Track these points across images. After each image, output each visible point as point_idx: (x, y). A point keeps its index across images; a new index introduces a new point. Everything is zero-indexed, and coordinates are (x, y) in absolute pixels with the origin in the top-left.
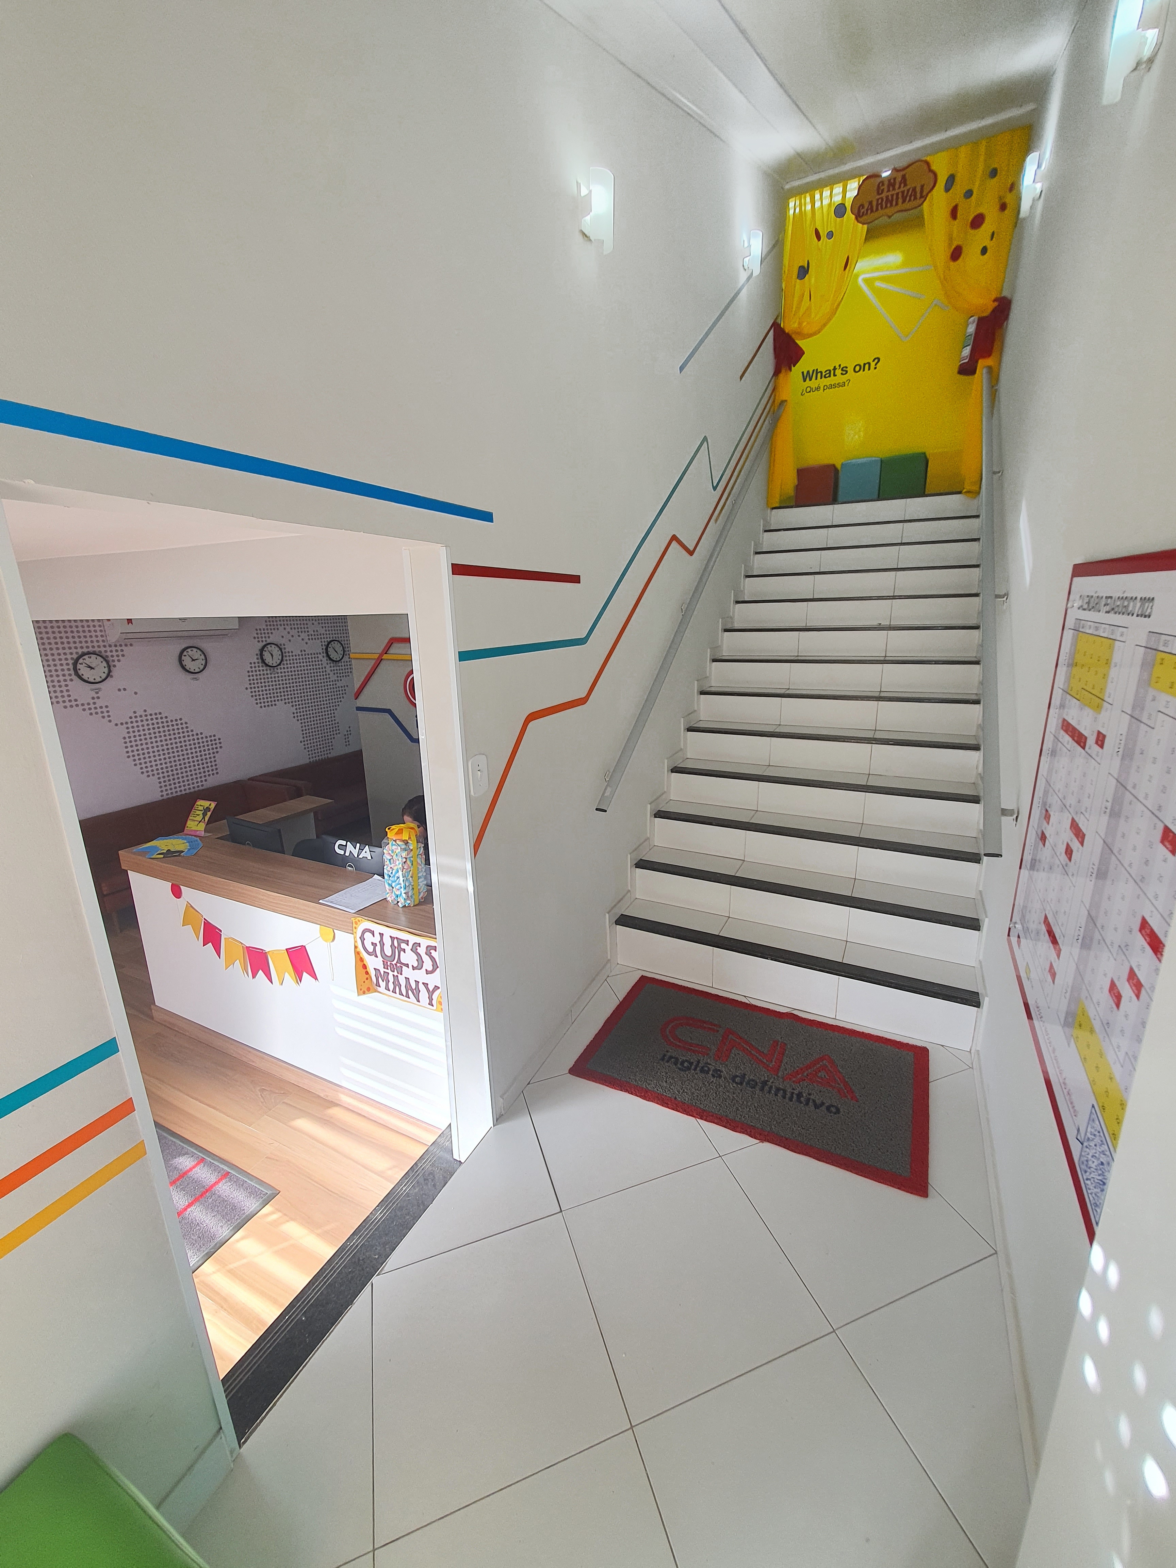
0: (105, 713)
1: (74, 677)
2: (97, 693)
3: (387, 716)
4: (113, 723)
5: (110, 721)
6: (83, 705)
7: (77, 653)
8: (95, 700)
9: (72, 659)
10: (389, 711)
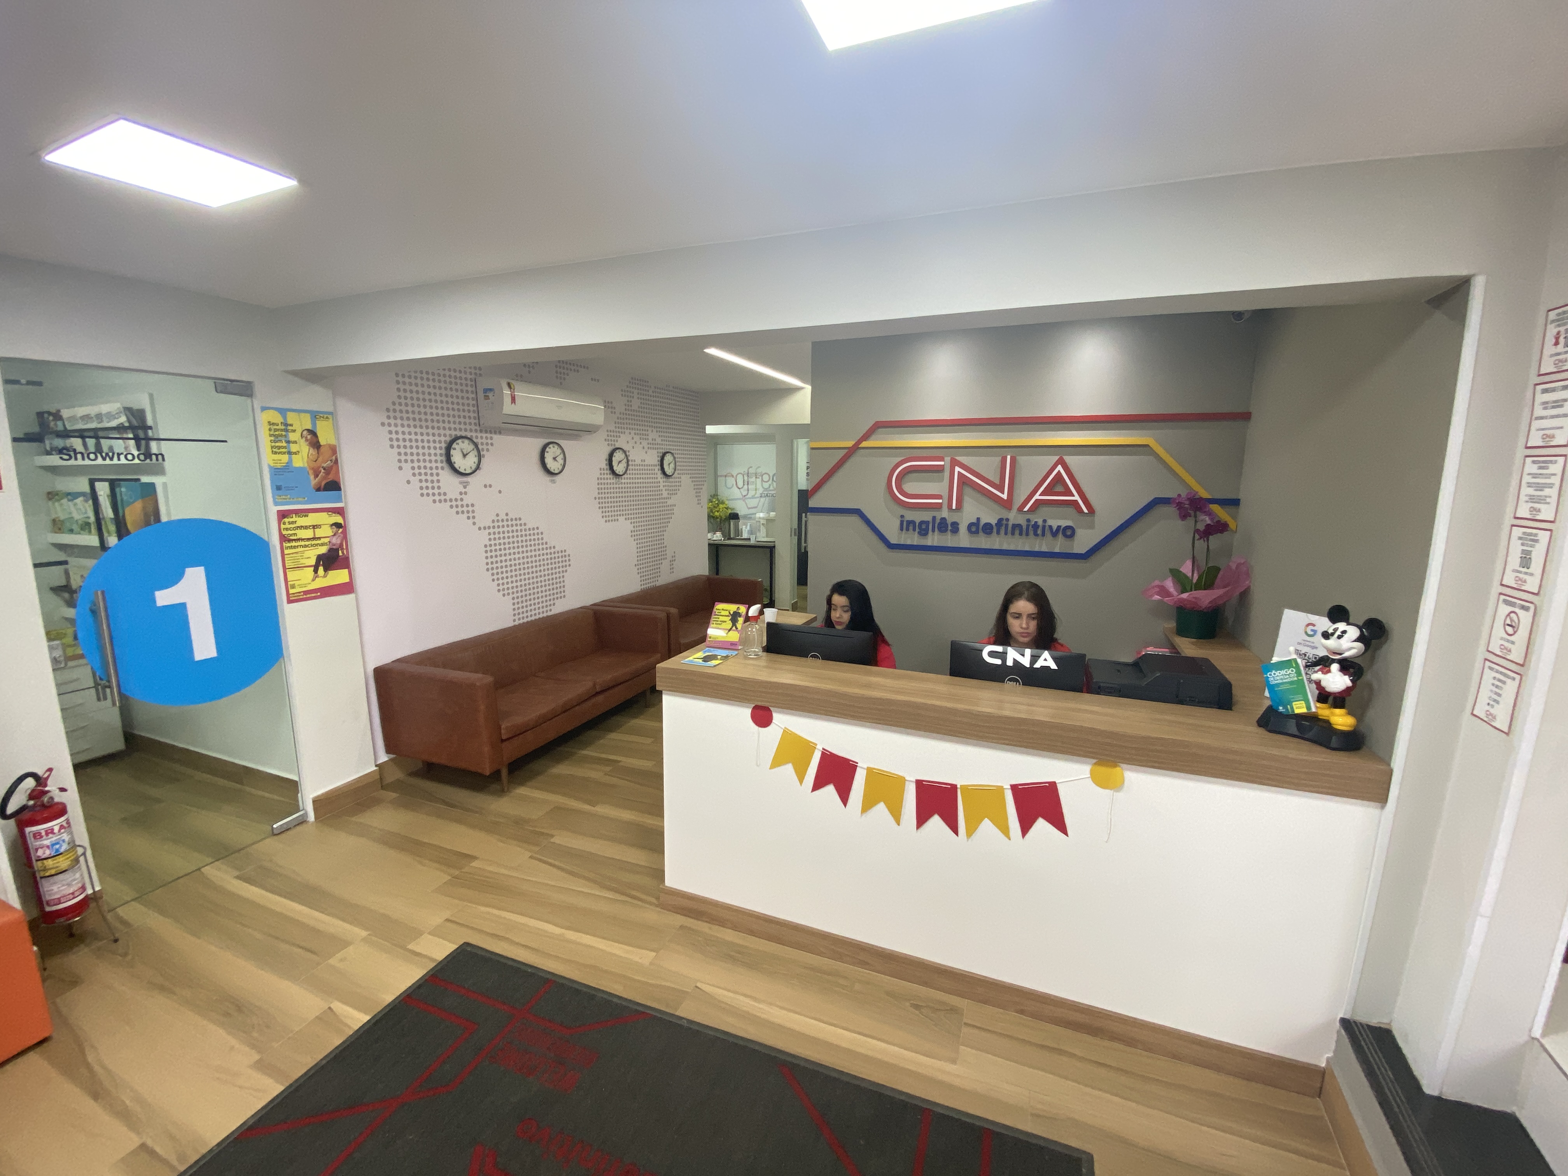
0: (468, 511)
1: (445, 465)
2: (465, 487)
3: (855, 519)
4: (477, 527)
5: (474, 524)
6: (451, 500)
7: (450, 435)
8: (463, 496)
9: (445, 441)
10: (858, 512)
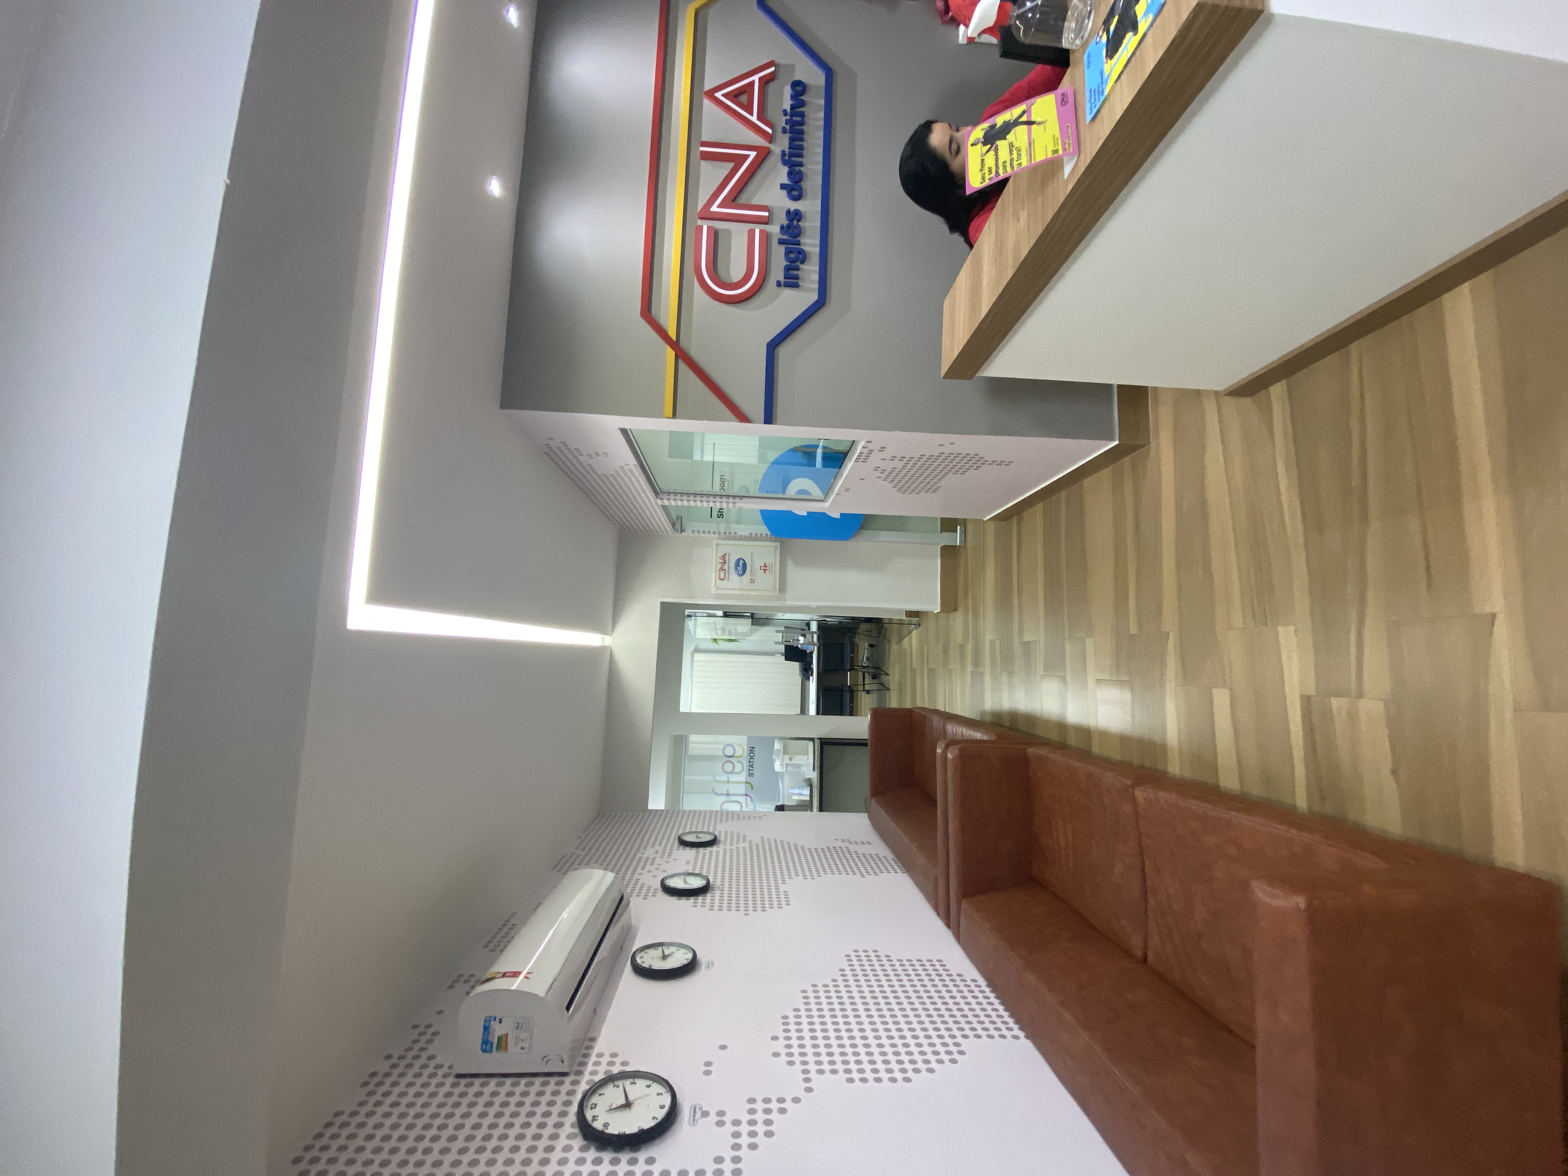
0: (766, 1111)
1: (642, 1154)
2: (705, 1114)
3: (784, 353)
4: (803, 1096)
5: (796, 1100)
6: (736, 1147)
7: (571, 1135)
9: (584, 1148)
10: (773, 346)
